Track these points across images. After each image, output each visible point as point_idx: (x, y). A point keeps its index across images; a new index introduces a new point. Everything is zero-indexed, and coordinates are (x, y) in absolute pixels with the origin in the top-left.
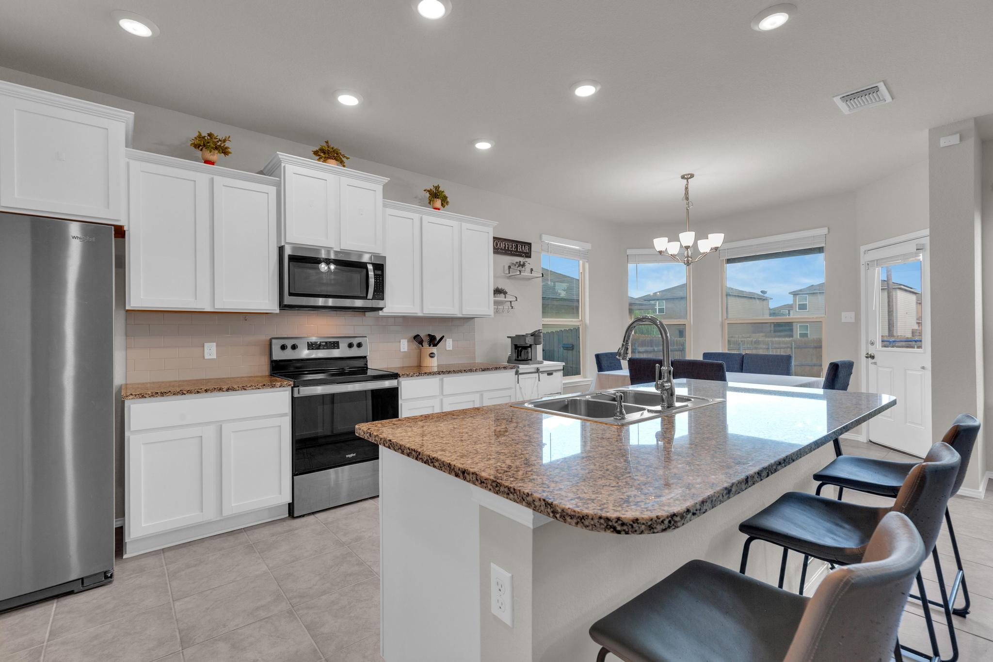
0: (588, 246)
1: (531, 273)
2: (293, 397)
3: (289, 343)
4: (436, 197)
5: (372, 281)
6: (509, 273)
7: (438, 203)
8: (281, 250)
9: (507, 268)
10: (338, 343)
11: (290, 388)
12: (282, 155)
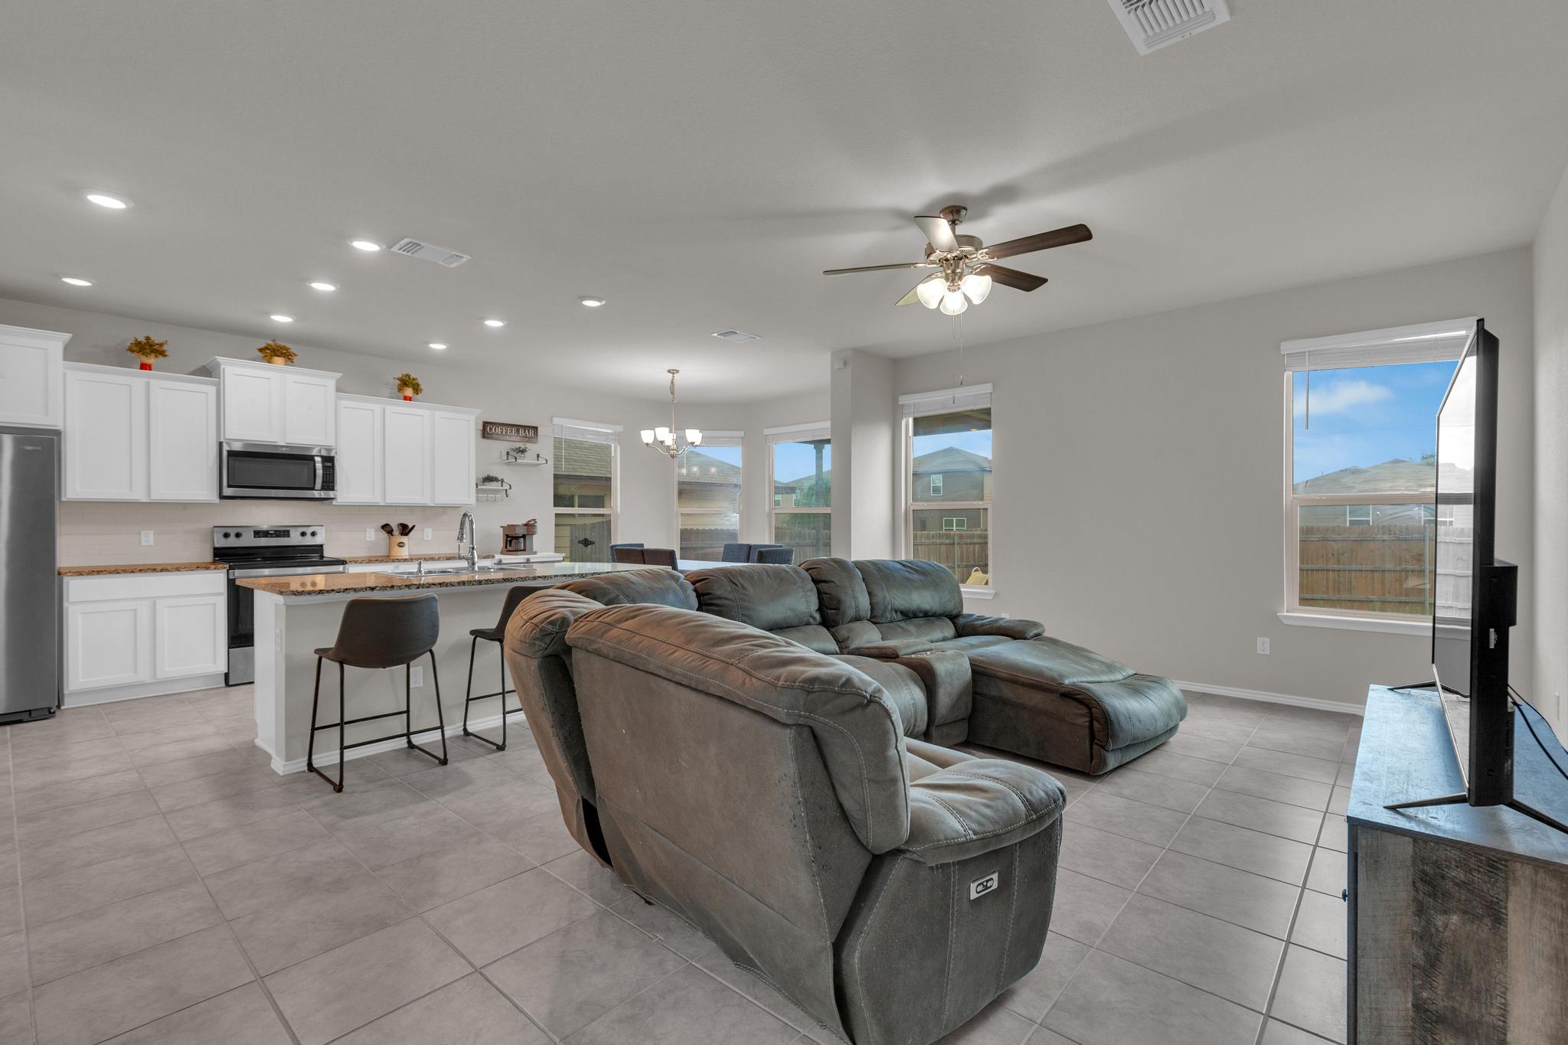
0: (620, 428)
1: (538, 460)
2: (228, 579)
3: (232, 532)
4: (408, 386)
5: (320, 472)
6: (508, 459)
7: (409, 392)
8: (221, 444)
9: (504, 453)
10: (288, 531)
11: (225, 571)
12: (220, 359)
